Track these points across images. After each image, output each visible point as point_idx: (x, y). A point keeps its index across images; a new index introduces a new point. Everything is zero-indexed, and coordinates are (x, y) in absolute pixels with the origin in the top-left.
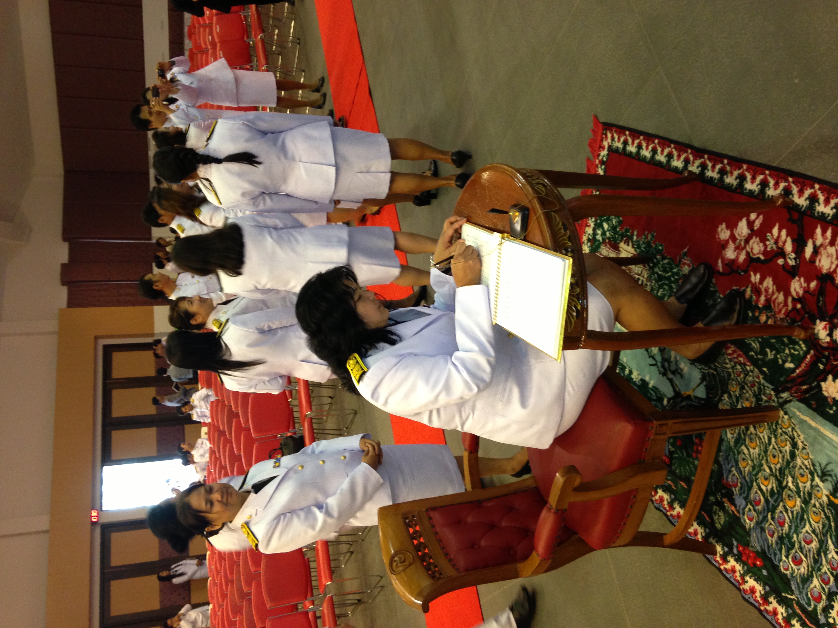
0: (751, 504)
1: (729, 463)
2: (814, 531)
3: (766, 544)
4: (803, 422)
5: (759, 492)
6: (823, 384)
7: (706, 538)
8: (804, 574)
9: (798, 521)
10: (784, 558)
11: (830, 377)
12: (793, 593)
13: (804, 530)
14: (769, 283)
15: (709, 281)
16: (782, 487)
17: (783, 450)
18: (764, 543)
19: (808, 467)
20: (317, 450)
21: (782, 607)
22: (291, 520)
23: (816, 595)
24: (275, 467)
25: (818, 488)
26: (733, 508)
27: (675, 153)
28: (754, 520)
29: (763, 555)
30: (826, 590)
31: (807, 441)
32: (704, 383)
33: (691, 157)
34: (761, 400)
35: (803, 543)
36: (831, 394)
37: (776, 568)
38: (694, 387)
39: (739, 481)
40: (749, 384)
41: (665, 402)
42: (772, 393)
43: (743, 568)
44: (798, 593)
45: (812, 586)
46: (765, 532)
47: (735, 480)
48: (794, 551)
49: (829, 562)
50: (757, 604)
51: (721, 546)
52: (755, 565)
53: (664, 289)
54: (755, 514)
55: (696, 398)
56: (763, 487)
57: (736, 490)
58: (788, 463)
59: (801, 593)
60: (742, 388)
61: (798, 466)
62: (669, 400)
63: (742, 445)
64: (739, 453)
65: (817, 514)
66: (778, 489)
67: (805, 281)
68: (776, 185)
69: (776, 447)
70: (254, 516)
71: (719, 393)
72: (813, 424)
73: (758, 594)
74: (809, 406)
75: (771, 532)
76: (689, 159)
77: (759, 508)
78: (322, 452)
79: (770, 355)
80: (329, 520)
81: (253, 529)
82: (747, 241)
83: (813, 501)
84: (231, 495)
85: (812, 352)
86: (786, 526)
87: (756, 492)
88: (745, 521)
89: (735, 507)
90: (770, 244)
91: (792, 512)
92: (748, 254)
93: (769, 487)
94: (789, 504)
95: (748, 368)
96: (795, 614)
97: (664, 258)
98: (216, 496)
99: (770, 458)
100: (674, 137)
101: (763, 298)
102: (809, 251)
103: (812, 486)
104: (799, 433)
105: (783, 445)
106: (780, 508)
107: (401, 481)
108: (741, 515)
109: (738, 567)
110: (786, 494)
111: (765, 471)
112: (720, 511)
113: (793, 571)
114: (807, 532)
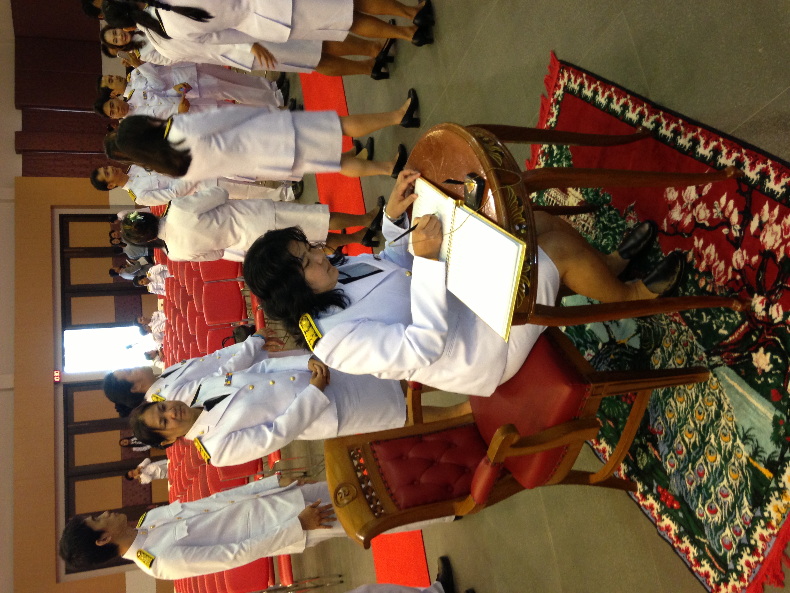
0: (673, 452)
1: (656, 413)
2: (731, 487)
3: (684, 489)
4: (730, 387)
5: (682, 443)
6: (754, 355)
7: (628, 475)
8: (717, 523)
9: (717, 475)
10: (700, 505)
11: (762, 350)
12: (705, 537)
13: (722, 484)
14: (711, 250)
15: (653, 238)
16: (704, 442)
17: (709, 409)
18: (682, 489)
19: (731, 428)
20: (267, 369)
21: (695, 548)
22: (241, 438)
23: (727, 543)
24: (226, 385)
25: (738, 449)
26: (656, 453)
27: (631, 105)
28: (675, 467)
29: (681, 499)
30: (737, 541)
31: (733, 404)
32: (639, 335)
33: (646, 111)
34: (693, 359)
35: (719, 496)
36: (760, 365)
37: (691, 513)
38: (629, 336)
39: (664, 429)
40: (682, 343)
41: (600, 346)
42: (704, 355)
43: (661, 507)
44: (710, 538)
45: (724, 535)
46: (684, 479)
47: (660, 429)
48: (709, 501)
49: (742, 517)
50: (671, 541)
51: (642, 484)
52: (672, 507)
53: (608, 239)
54: (676, 463)
55: (630, 347)
56: (687, 439)
57: (660, 438)
58: (712, 422)
59: (713, 539)
60: (675, 345)
61: (722, 426)
62: (604, 345)
63: (670, 397)
64: (666, 404)
65: (735, 472)
66: (701, 443)
67: (747, 254)
68: (729, 154)
69: (702, 405)
70: (206, 432)
71: (653, 346)
72: (740, 390)
73: (672, 533)
74: (739, 373)
75: (690, 481)
76: (645, 113)
77: (681, 457)
78: (271, 372)
79: (706, 319)
80: (278, 439)
81: (205, 444)
82: (694, 205)
83: (733, 460)
84: (184, 413)
85: (747, 323)
86: (705, 478)
87: (680, 443)
88: (666, 467)
89: (659, 452)
90: (717, 212)
91: (712, 467)
92: (693, 218)
93: (692, 440)
94: (710, 458)
95: (683, 328)
96: (705, 556)
97: (610, 209)
98: (169, 414)
99: (696, 414)
100: (631, 87)
101: (704, 264)
102: (754, 225)
103: (733, 446)
104: (726, 396)
105: (710, 404)
106: (701, 460)
107: (346, 400)
108: (663, 461)
109: (656, 506)
110: (708, 448)
111: (689, 424)
112: (643, 453)
113: (707, 519)
114: (724, 486)
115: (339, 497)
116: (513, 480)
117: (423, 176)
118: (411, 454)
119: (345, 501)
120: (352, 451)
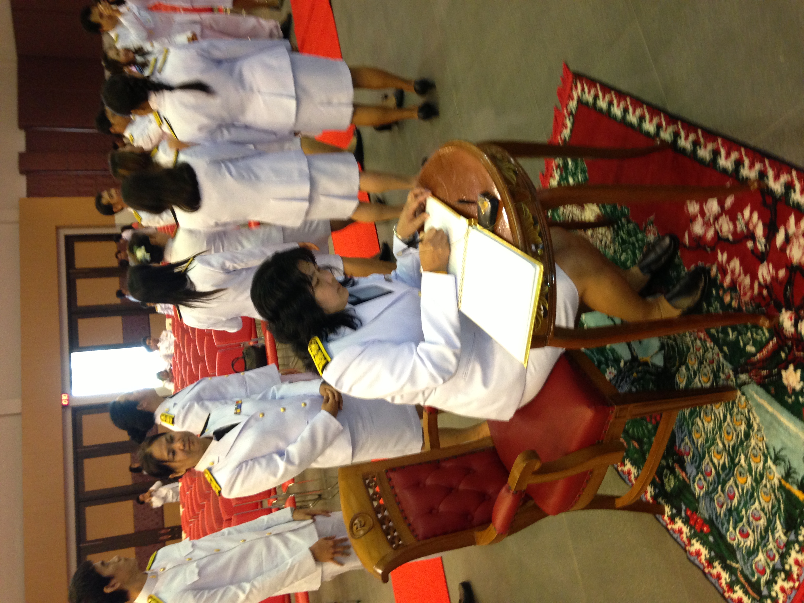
0: (702, 473)
1: (682, 432)
2: (763, 510)
3: (714, 513)
4: (759, 406)
5: (711, 464)
6: (784, 373)
7: (655, 497)
8: (750, 547)
9: (748, 497)
10: (731, 529)
11: (791, 367)
12: (737, 562)
13: (753, 507)
14: (736, 264)
15: (675, 253)
16: (733, 464)
17: (738, 429)
18: (712, 513)
19: (762, 448)
20: (278, 395)
21: (727, 573)
22: (253, 467)
23: (760, 568)
24: (236, 413)
25: (770, 470)
26: (684, 474)
27: (647, 116)
28: (704, 489)
29: (711, 522)
30: (771, 566)
31: (763, 424)
32: (663, 352)
33: (664, 123)
34: (720, 377)
35: (751, 519)
36: (790, 382)
37: (722, 537)
38: (652, 353)
39: (692, 450)
40: (708, 361)
41: (622, 364)
42: (731, 373)
43: (690, 531)
44: (743, 563)
45: (757, 559)
46: (714, 501)
47: (688, 449)
48: (741, 524)
49: (776, 541)
50: (702, 567)
51: (670, 507)
52: (702, 531)
53: (627, 254)
54: (705, 485)
55: (653, 365)
56: (715, 461)
57: (688, 459)
58: (742, 443)
59: (745, 564)
60: (701, 363)
61: (752, 447)
62: (625, 363)
63: (697, 417)
64: (693, 424)
65: (767, 495)
66: (730, 464)
67: (774, 267)
68: (752, 166)
69: (731, 424)
70: (216, 462)
71: (677, 364)
72: (770, 409)
73: (703, 558)
74: (768, 391)
75: (720, 504)
76: (662, 124)
77: (710, 479)
78: (282, 398)
79: (732, 336)
80: (291, 468)
81: (216, 475)
82: (716, 218)
83: (764, 482)
84: (193, 443)
85: (775, 339)
86: (735, 501)
87: (708, 464)
88: (695, 489)
89: (686, 474)
90: (741, 226)
91: (743, 490)
92: (716, 232)
93: (721, 462)
94: (740, 480)
95: (708, 345)
96: (737, 582)
97: (628, 222)
98: (178, 445)
99: (724, 434)
100: (647, 97)
101: (728, 279)
102: (780, 238)
103: (764, 468)
104: (755, 415)
105: (738, 423)
106: (731, 482)
107: (360, 425)
108: (691, 482)
109: (685, 530)
110: (737, 470)
111: (718, 445)
112: (670, 475)
113: (739, 543)
114: (756, 509)
115: (355, 528)
116: (536, 508)
117: (434, 195)
118: (429, 481)
119: (362, 532)
120: (367, 479)
